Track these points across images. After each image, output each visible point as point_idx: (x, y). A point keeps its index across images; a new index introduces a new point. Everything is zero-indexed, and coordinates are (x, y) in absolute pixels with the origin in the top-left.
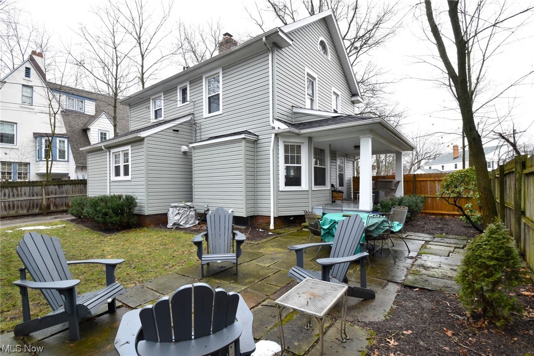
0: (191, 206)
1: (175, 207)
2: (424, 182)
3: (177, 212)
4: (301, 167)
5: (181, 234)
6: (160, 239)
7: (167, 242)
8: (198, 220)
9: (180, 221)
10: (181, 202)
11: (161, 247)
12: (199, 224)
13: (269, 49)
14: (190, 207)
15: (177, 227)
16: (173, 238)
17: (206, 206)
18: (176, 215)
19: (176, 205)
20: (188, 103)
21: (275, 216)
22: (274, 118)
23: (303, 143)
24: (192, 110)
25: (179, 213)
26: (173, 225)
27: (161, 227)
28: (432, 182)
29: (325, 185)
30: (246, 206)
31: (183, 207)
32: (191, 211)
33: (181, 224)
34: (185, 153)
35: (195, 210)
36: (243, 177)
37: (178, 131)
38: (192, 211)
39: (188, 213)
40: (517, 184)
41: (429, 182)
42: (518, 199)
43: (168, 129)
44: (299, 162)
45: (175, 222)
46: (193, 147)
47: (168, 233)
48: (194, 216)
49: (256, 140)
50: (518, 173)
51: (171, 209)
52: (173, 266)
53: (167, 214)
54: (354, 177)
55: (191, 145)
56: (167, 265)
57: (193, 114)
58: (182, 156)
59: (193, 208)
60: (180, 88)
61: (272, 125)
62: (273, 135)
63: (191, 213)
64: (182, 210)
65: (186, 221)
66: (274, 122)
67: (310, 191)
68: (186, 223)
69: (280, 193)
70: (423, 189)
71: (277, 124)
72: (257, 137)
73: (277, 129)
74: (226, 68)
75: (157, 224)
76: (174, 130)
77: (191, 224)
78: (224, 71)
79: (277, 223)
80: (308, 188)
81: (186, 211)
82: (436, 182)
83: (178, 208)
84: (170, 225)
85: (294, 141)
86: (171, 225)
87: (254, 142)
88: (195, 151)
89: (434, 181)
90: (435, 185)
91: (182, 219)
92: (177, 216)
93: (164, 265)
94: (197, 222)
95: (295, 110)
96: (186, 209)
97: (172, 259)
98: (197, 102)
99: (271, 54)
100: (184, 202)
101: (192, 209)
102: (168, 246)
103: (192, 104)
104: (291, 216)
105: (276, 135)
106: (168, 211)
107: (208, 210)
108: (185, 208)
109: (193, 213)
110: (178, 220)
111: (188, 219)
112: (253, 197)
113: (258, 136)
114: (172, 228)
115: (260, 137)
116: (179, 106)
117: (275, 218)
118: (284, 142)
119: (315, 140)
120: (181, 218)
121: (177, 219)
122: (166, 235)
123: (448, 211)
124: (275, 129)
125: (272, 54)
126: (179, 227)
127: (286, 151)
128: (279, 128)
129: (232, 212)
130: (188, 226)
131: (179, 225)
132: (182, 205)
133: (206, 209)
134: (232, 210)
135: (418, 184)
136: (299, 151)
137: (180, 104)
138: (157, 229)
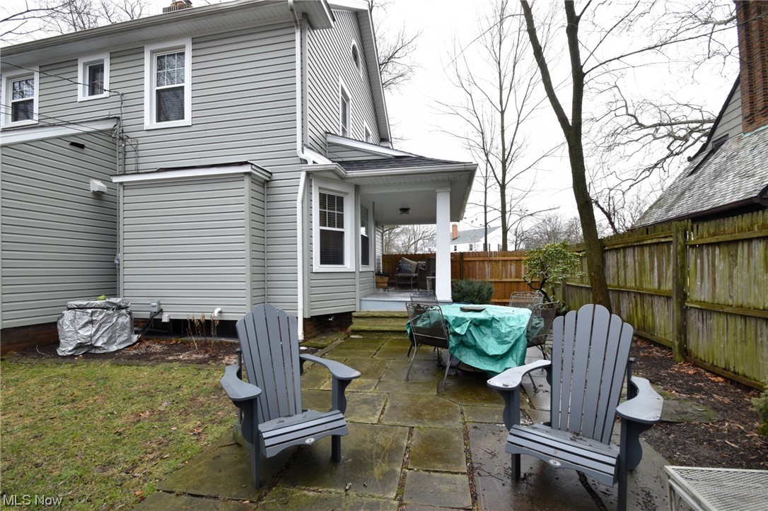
0: (123, 305)
1: (80, 308)
2: (472, 263)
3: (87, 319)
4: (343, 233)
5: (106, 367)
6: (53, 386)
7: (77, 393)
8: (136, 333)
9: (96, 337)
10: (96, 297)
11: (65, 409)
12: (139, 341)
13: (296, 22)
14: (120, 308)
15: (87, 351)
16: (88, 379)
17: (155, 304)
18: (84, 326)
19: (84, 303)
20: (106, 94)
21: (307, 317)
22: (304, 145)
23: (346, 194)
24: (118, 111)
25: (91, 322)
26: (75, 348)
27: (40, 356)
28: (481, 263)
29: (368, 264)
30: (252, 301)
31: (103, 308)
32: (120, 315)
33: (99, 344)
34: (98, 195)
35: (130, 314)
36: (247, 246)
37: (82, 146)
38: (123, 315)
39: (114, 319)
40: (679, 257)
41: (477, 263)
42: (680, 277)
43: (58, 138)
44: (341, 225)
45: (83, 341)
46: (121, 183)
47: (65, 369)
48: (128, 325)
49: (267, 181)
50: (680, 243)
51: (68, 315)
52: (135, 465)
53: (55, 324)
54: (383, 255)
55: (115, 180)
56: (111, 464)
57: (118, 118)
58: (91, 201)
59: (126, 308)
60: (85, 64)
61: (303, 156)
62: (303, 175)
63: (120, 320)
64: (101, 313)
65: (110, 338)
66: (305, 151)
67: (357, 273)
68: (110, 341)
69: (314, 276)
70: (471, 272)
71: (311, 156)
72: (269, 175)
73: (310, 163)
74: (202, 40)
75: (24, 349)
76: (73, 144)
77: (120, 344)
78: (197, 46)
79: (307, 328)
80: (354, 268)
81: (109, 315)
82: (486, 262)
83: (90, 311)
84: (65, 348)
85: (334, 188)
86: (70, 348)
87: (264, 183)
88: (127, 192)
89: (483, 261)
90: (485, 267)
91: (100, 333)
92: (86, 329)
93: (104, 468)
94: (135, 338)
95: (331, 139)
96: (111, 312)
97: (116, 441)
98: (126, 97)
99: (299, 30)
100: (103, 297)
101: (124, 311)
102: (82, 405)
103: (118, 98)
104: (330, 316)
105: (308, 174)
106: (59, 319)
107: (161, 311)
108: (107, 309)
109: (125, 320)
110: (91, 337)
111: (114, 332)
112: (260, 285)
113: (271, 173)
114: (73, 356)
115: (275, 176)
116: (80, 98)
117: (305, 320)
118: (320, 188)
119: (365, 191)
120: (97, 331)
121: (89, 333)
122: (65, 376)
123: (498, 299)
124: (307, 163)
125: (301, 32)
126: (93, 351)
127: (322, 205)
128: (314, 162)
129: (220, 312)
130: (114, 348)
131: (92, 347)
132: (98, 302)
133: (156, 310)
134: (218, 309)
135: (465, 265)
136: (341, 208)
137: (84, 95)
138: (29, 360)
